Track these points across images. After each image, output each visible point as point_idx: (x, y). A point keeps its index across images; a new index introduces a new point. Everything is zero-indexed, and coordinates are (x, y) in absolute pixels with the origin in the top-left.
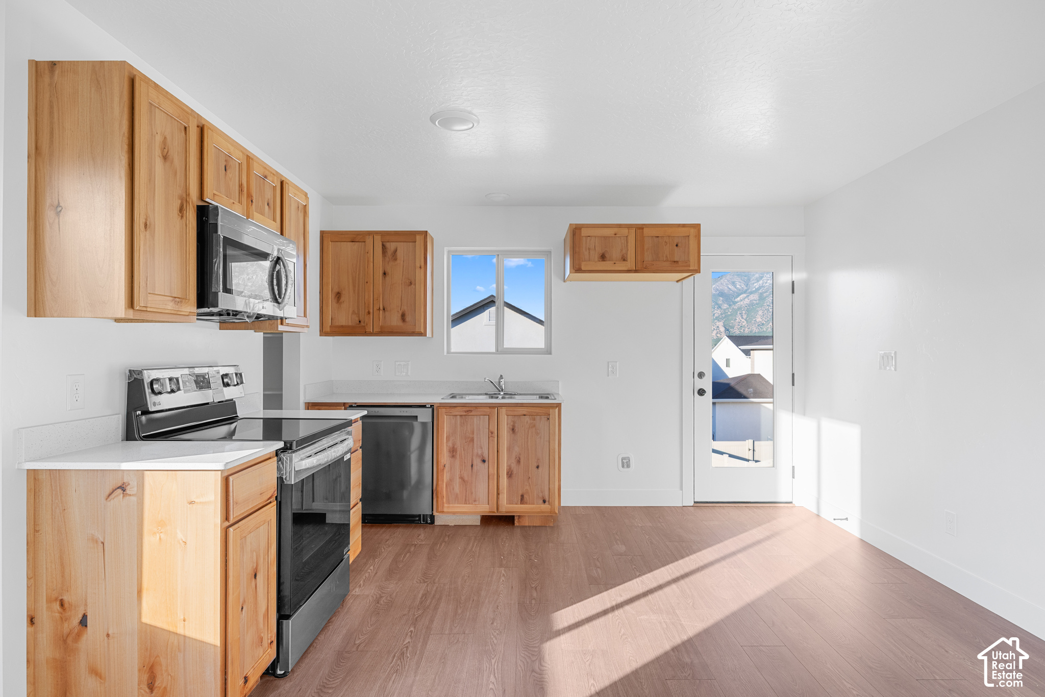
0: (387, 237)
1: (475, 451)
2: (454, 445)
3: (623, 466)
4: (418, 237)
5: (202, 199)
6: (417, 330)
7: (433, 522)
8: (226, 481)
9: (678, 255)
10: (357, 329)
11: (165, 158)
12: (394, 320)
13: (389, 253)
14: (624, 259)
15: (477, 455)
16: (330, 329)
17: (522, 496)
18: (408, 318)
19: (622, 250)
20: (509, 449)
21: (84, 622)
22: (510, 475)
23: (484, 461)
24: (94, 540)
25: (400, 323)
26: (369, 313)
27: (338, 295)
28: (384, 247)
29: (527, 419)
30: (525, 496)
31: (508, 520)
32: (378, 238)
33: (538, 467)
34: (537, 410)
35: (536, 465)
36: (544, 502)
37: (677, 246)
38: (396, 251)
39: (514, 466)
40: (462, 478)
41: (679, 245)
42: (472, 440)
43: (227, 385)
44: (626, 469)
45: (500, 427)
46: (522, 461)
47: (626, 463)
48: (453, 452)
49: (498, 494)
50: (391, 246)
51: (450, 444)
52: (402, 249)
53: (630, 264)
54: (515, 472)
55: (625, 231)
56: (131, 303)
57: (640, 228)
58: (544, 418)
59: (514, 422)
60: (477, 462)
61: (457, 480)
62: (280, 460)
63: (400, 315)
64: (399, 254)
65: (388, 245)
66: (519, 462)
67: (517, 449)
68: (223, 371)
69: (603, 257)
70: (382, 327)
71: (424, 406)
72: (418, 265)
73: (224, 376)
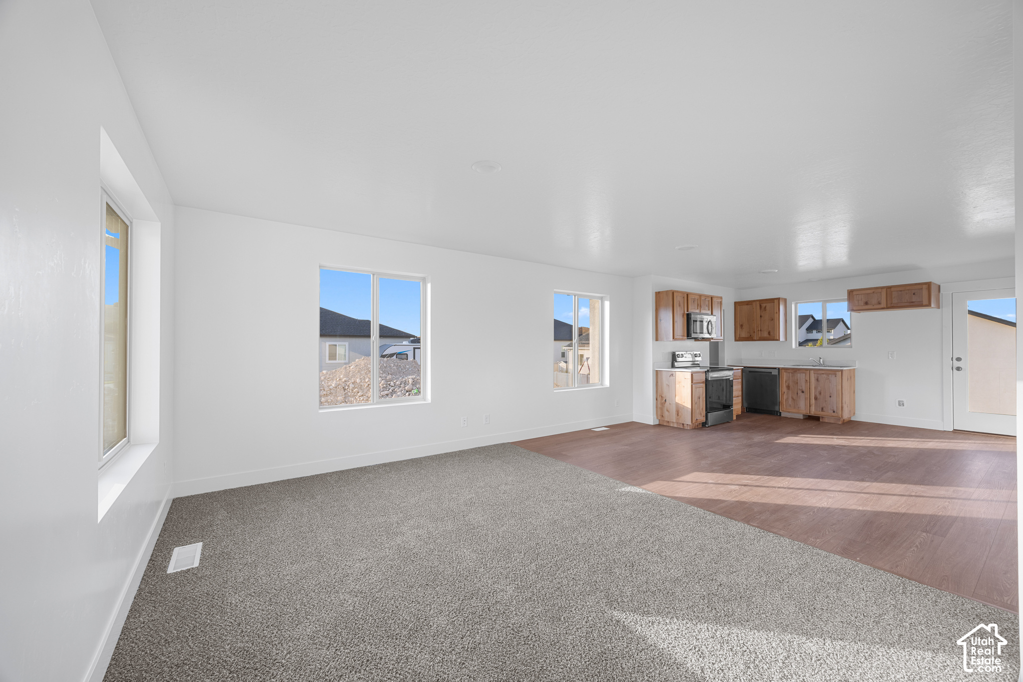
0: (761, 302)
1: (799, 387)
2: (789, 384)
3: (899, 405)
4: (775, 301)
5: (688, 311)
6: (775, 338)
7: (780, 415)
8: (692, 375)
9: (914, 299)
10: (750, 338)
11: (679, 306)
12: (766, 335)
13: (763, 308)
14: (879, 303)
15: (800, 389)
16: (738, 339)
17: (822, 409)
18: (771, 334)
19: (878, 299)
20: (816, 388)
21: (665, 401)
22: (816, 398)
23: (803, 392)
24: (667, 385)
25: (768, 336)
26: (754, 332)
27: (742, 326)
28: (760, 306)
29: (824, 375)
30: (824, 409)
31: (816, 419)
32: (758, 303)
33: (830, 397)
34: (830, 372)
35: (829, 396)
36: (834, 412)
37: (914, 294)
38: (766, 307)
39: (818, 395)
40: (792, 398)
41: (916, 294)
42: (797, 383)
43: (696, 357)
44: (902, 407)
45: (811, 378)
46: (822, 393)
47: (901, 404)
48: (788, 387)
49: (810, 406)
50: (764, 305)
51: (787, 384)
52: (768, 306)
53: (883, 305)
54: (818, 397)
55: (880, 290)
56: (673, 338)
57: (889, 288)
58: (833, 376)
59: (818, 377)
60: (800, 392)
61: (790, 399)
62: (706, 374)
63: (768, 333)
64: (767, 308)
65: (762, 305)
66: (820, 394)
67: (819, 388)
68: (695, 353)
69: (866, 303)
70: (760, 338)
71: (775, 368)
72: (775, 312)
73: (695, 354)
